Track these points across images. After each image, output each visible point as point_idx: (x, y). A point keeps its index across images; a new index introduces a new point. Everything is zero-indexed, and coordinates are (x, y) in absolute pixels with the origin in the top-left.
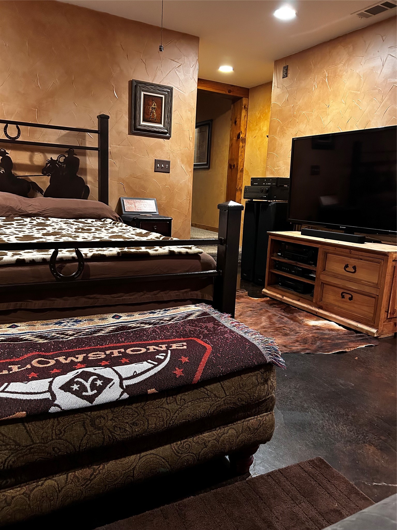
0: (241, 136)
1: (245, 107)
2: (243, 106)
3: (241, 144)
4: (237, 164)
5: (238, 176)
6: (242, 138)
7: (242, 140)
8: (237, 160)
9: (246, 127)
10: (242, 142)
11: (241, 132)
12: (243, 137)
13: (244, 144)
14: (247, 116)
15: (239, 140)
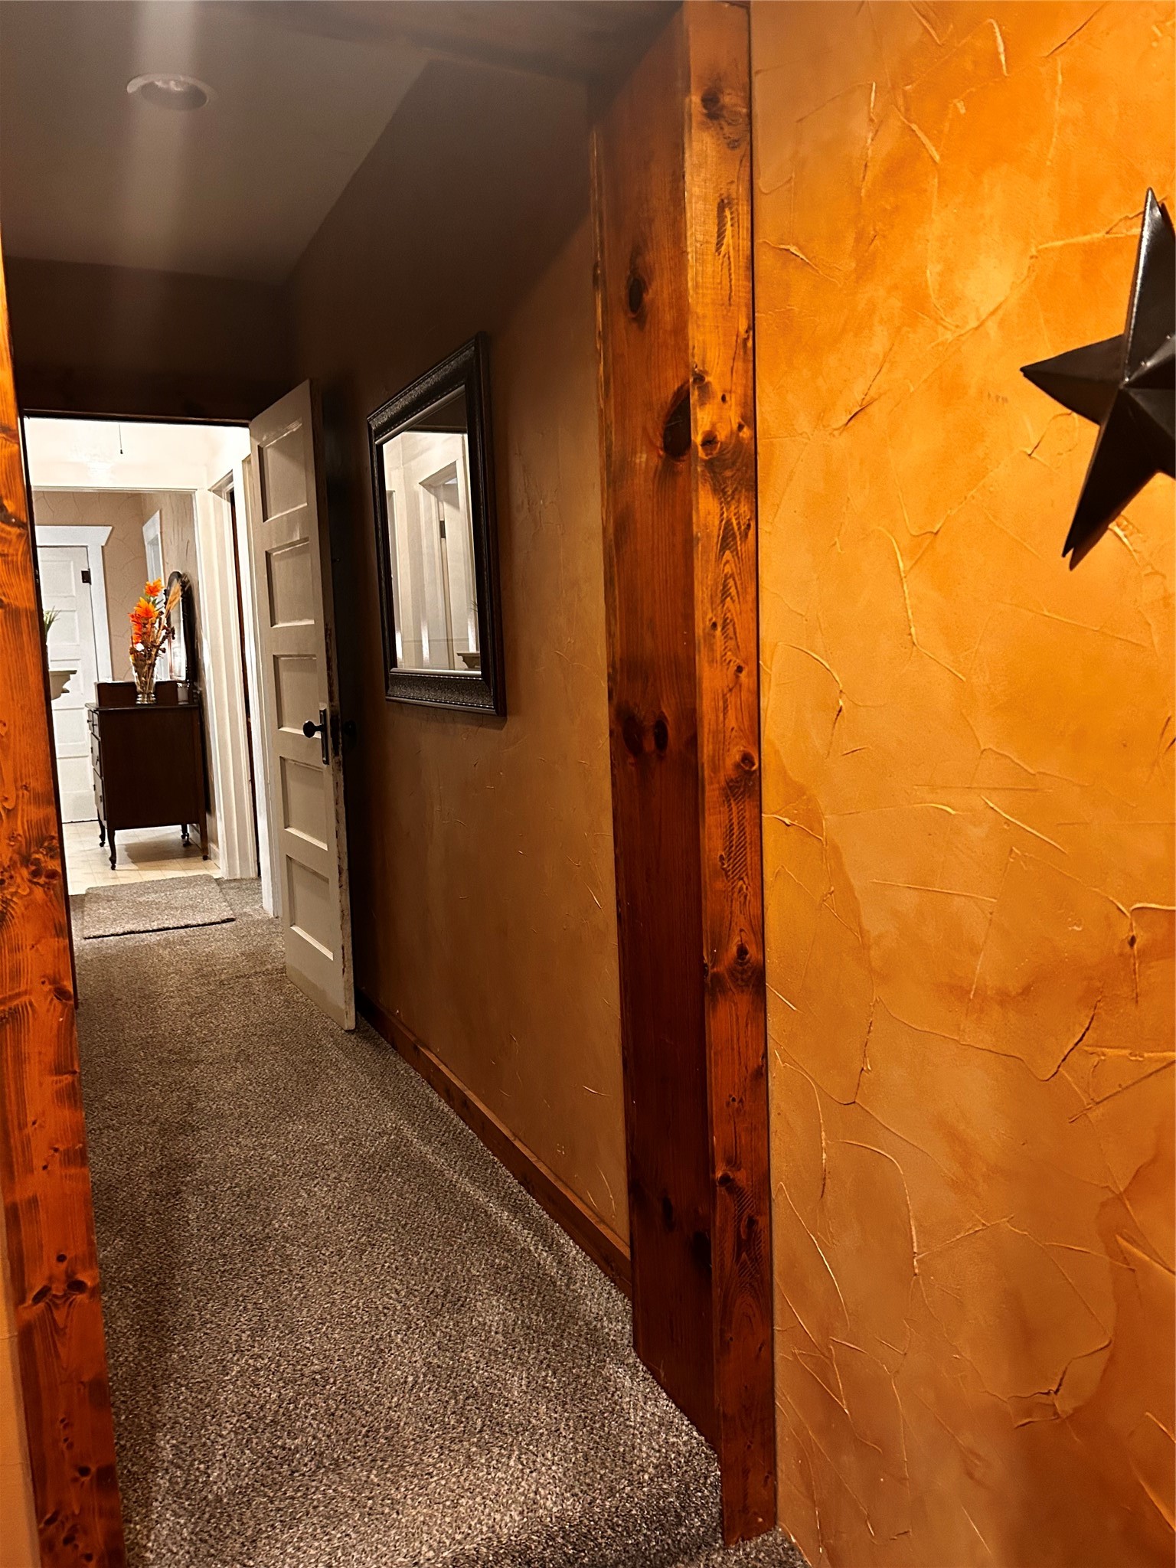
0: (703, 419)
1: (711, 101)
2: (695, 99)
3: (708, 510)
4: (691, 718)
5: (713, 844)
6: (709, 441)
7: (710, 464)
8: (687, 677)
9: (752, 327)
10: (719, 490)
11: (700, 378)
12: (722, 435)
13: (745, 509)
14: (743, 208)
15: (681, 466)
